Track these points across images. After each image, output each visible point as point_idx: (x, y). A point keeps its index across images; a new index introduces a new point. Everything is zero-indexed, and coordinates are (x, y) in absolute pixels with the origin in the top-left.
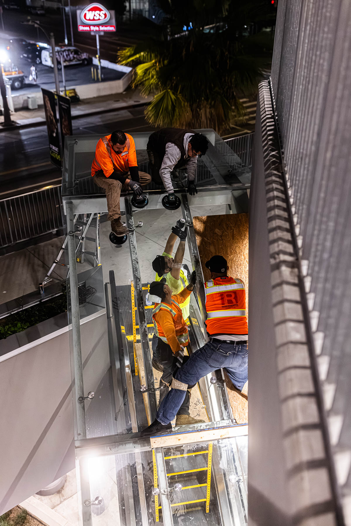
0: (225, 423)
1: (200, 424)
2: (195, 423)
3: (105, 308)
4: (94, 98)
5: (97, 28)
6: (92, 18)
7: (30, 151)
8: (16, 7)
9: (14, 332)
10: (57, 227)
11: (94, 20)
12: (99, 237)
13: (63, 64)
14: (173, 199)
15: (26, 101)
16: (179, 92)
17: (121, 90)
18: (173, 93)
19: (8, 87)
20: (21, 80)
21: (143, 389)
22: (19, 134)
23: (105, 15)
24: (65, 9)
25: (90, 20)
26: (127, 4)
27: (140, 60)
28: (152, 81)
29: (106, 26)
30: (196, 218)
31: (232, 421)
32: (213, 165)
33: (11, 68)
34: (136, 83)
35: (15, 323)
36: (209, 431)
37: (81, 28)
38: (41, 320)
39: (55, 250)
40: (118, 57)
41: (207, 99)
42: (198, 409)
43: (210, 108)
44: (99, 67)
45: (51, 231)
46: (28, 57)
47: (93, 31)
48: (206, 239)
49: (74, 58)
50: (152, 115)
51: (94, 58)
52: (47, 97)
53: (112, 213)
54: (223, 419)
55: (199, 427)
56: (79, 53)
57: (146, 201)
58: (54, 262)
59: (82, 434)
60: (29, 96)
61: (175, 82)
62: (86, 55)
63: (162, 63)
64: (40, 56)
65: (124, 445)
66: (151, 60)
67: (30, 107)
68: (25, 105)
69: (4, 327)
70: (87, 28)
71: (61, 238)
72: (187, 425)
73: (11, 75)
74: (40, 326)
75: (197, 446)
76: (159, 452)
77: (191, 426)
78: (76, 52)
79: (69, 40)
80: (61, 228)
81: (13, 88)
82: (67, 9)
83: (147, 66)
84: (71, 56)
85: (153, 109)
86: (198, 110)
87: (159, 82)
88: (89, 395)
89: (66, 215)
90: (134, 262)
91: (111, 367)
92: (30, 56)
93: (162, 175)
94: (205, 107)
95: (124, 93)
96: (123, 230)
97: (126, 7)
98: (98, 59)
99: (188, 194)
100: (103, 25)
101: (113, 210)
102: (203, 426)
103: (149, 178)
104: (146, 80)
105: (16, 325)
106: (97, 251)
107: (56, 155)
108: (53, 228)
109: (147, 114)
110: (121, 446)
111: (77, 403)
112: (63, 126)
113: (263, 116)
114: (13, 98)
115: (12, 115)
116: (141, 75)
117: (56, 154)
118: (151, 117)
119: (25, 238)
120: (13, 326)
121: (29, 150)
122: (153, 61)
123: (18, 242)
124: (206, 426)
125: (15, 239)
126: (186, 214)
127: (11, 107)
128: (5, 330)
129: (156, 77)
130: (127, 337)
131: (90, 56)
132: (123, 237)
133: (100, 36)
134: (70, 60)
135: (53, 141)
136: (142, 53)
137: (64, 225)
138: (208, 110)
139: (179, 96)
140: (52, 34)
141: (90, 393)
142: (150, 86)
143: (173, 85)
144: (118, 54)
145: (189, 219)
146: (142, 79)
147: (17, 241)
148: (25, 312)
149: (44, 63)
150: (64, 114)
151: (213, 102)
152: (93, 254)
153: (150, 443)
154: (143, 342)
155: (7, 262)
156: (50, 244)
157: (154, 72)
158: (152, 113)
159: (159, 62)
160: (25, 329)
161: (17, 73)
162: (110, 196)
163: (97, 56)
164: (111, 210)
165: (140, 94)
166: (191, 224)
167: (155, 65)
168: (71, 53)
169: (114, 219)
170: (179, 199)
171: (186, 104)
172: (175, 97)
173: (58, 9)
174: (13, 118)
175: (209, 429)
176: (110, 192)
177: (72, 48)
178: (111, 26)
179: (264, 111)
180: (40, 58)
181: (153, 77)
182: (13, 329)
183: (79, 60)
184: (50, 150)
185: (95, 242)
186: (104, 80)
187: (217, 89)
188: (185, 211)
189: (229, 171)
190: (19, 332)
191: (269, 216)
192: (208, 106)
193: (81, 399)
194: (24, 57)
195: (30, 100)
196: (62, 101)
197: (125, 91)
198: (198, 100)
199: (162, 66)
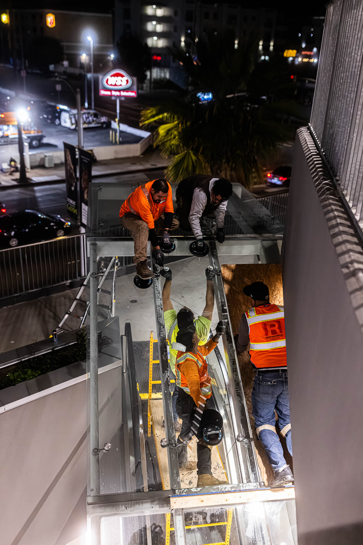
0: (252, 485)
1: (224, 486)
2: (219, 484)
3: (121, 359)
4: (111, 160)
5: (117, 93)
6: (114, 84)
7: (44, 208)
8: (38, 71)
9: (24, 380)
10: (71, 279)
11: (115, 85)
12: (115, 290)
13: (82, 126)
14: (201, 245)
15: (43, 160)
16: (199, 154)
17: (138, 153)
18: (195, 154)
19: (26, 144)
20: (39, 138)
21: (164, 443)
22: (34, 191)
23: (127, 81)
24: (87, 76)
25: (111, 85)
26: (148, 74)
27: (163, 121)
28: (173, 142)
29: (127, 92)
30: (225, 266)
31: (260, 485)
32: (241, 216)
33: (30, 126)
34: (157, 143)
35: (25, 370)
36: (235, 493)
37: (103, 92)
38: (54, 368)
39: (67, 302)
40: (141, 117)
41: (228, 162)
42: (217, 474)
43: (231, 170)
44: (118, 131)
45: (64, 282)
46: (48, 118)
47: (114, 96)
48: (234, 288)
49: (93, 121)
50: (172, 175)
51: (113, 122)
52: (68, 150)
53: (139, 255)
54: (250, 482)
55: (223, 489)
56: (99, 117)
57: (173, 247)
58: (67, 313)
59: (95, 490)
60: (47, 154)
61: (196, 144)
62: (106, 119)
63: (184, 124)
64: (59, 118)
65: (141, 505)
66: (174, 122)
67: (47, 165)
68: (42, 163)
69: (13, 374)
70: (108, 93)
71: (74, 291)
72: (209, 486)
73: (30, 133)
74: (51, 375)
75: (221, 510)
76: (179, 515)
77: (215, 487)
78: (96, 115)
79: (90, 104)
80: (75, 280)
81: (31, 147)
82: (89, 76)
83: (169, 126)
84: (91, 119)
85: (173, 169)
86: (219, 172)
87: (180, 143)
88: (105, 447)
89: (89, 257)
90: (158, 308)
91: (122, 425)
92: (50, 117)
93: (190, 221)
94: (226, 170)
95: (142, 156)
96: (149, 273)
97: (146, 76)
98: (117, 122)
99: (217, 242)
100: (124, 90)
101: (140, 252)
102: (228, 487)
103: (177, 224)
104: (167, 141)
105: (26, 373)
106: (112, 304)
107: (73, 209)
108: (67, 280)
109: (167, 173)
110: (137, 506)
111: (91, 456)
112: (82, 180)
113: (307, 154)
114: (30, 155)
115: (28, 172)
116: (163, 135)
117: (73, 207)
118: (171, 177)
119: (37, 288)
120: (23, 374)
121: (42, 207)
122: (176, 122)
123: (30, 291)
124: (232, 488)
125: (27, 289)
126: (213, 262)
127: (28, 164)
128: (15, 376)
129: (178, 138)
130: (141, 395)
131: (110, 120)
132: (148, 280)
133: (120, 101)
134: (89, 123)
135: (71, 194)
136: (165, 114)
137: (79, 278)
138: (228, 173)
139: (200, 157)
140: (78, 90)
141: (106, 444)
142: (171, 147)
143: (195, 146)
144: (141, 114)
145: (217, 267)
146: (164, 139)
147: (28, 290)
148: (36, 360)
149: (63, 124)
150: (85, 168)
151: (234, 165)
152: (107, 307)
153: (170, 504)
154: (165, 393)
155: (17, 311)
156: (62, 296)
157: (176, 133)
158: (172, 173)
159: (182, 124)
160: (36, 377)
161: (36, 132)
162: (138, 238)
163: (117, 120)
164: (138, 252)
165: (161, 154)
166: (219, 272)
167: (177, 126)
168: (91, 116)
169: (141, 262)
170: (207, 246)
171: (207, 164)
172: (197, 158)
173: (80, 75)
174: (28, 175)
175: (235, 491)
176: (138, 233)
177: (92, 112)
178: (132, 92)
179: (308, 150)
180: (60, 120)
181: (174, 137)
182: (22, 376)
183: (98, 123)
184: (67, 203)
185: (110, 294)
186: (121, 143)
187: (239, 152)
188: (213, 259)
189: (258, 222)
190: (30, 379)
191: (332, 233)
192: (229, 169)
193: (96, 451)
194: (44, 117)
195: (47, 159)
196: (83, 155)
197: (142, 154)
198: (219, 162)
199: (185, 127)
